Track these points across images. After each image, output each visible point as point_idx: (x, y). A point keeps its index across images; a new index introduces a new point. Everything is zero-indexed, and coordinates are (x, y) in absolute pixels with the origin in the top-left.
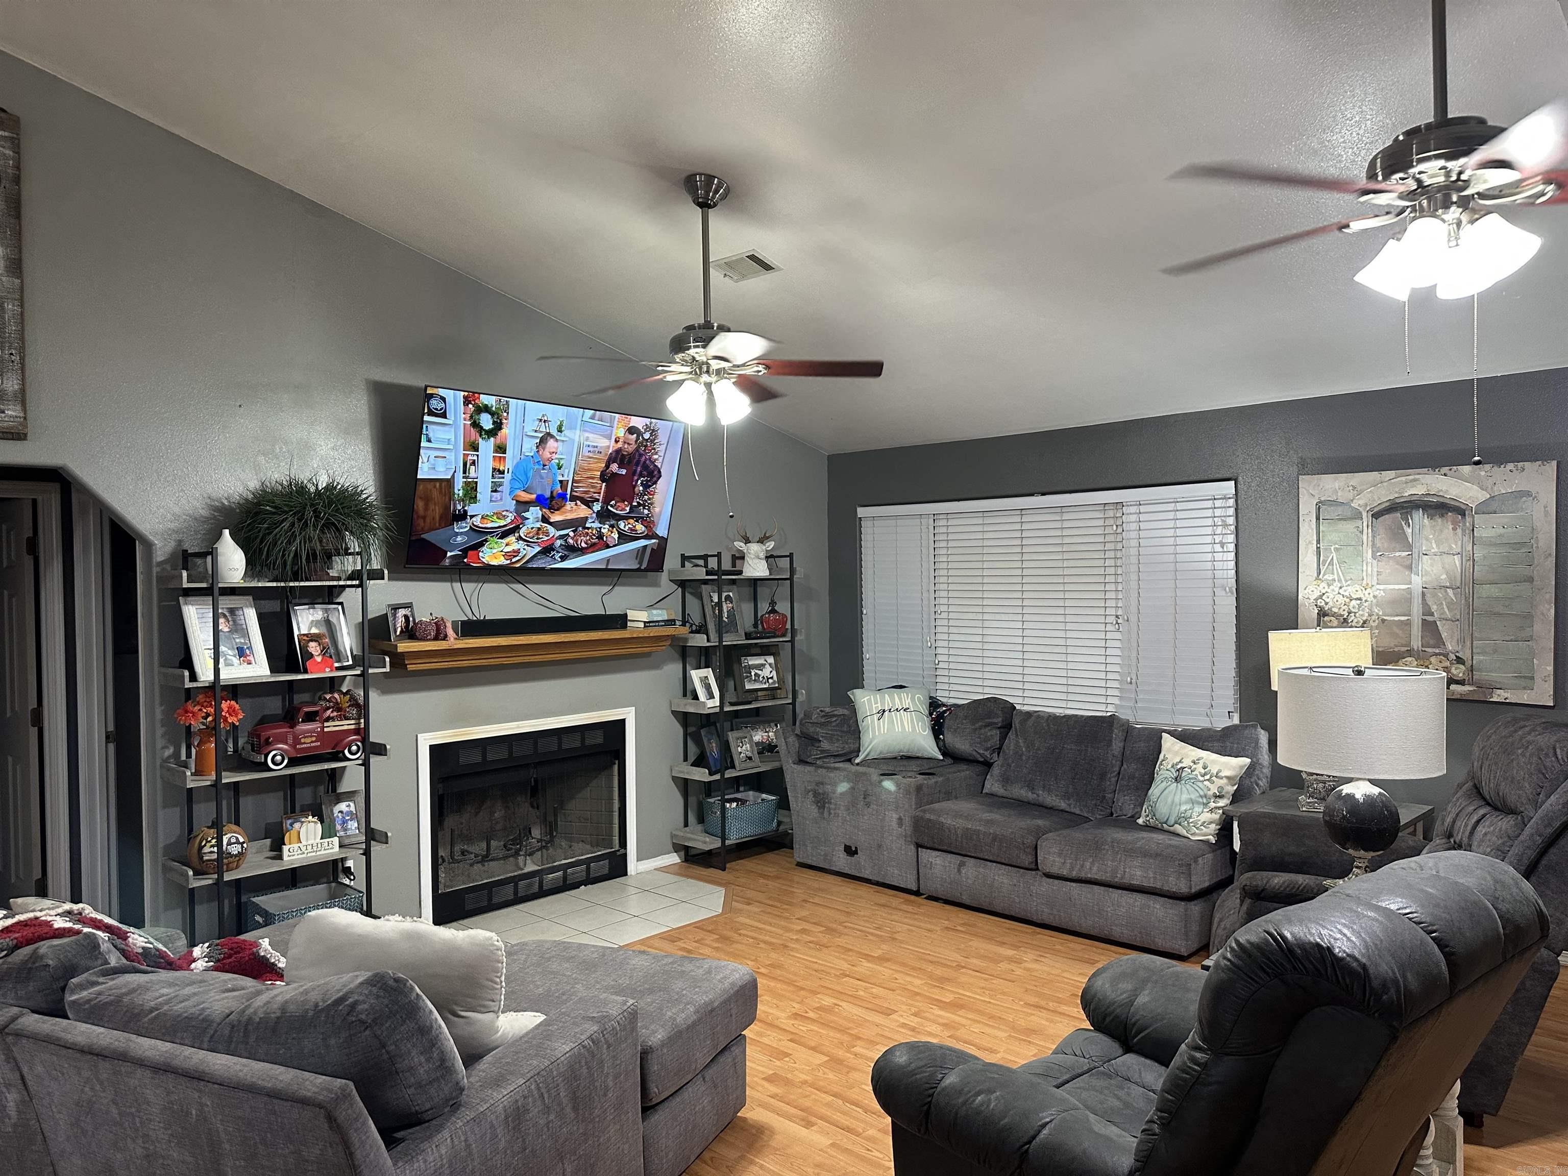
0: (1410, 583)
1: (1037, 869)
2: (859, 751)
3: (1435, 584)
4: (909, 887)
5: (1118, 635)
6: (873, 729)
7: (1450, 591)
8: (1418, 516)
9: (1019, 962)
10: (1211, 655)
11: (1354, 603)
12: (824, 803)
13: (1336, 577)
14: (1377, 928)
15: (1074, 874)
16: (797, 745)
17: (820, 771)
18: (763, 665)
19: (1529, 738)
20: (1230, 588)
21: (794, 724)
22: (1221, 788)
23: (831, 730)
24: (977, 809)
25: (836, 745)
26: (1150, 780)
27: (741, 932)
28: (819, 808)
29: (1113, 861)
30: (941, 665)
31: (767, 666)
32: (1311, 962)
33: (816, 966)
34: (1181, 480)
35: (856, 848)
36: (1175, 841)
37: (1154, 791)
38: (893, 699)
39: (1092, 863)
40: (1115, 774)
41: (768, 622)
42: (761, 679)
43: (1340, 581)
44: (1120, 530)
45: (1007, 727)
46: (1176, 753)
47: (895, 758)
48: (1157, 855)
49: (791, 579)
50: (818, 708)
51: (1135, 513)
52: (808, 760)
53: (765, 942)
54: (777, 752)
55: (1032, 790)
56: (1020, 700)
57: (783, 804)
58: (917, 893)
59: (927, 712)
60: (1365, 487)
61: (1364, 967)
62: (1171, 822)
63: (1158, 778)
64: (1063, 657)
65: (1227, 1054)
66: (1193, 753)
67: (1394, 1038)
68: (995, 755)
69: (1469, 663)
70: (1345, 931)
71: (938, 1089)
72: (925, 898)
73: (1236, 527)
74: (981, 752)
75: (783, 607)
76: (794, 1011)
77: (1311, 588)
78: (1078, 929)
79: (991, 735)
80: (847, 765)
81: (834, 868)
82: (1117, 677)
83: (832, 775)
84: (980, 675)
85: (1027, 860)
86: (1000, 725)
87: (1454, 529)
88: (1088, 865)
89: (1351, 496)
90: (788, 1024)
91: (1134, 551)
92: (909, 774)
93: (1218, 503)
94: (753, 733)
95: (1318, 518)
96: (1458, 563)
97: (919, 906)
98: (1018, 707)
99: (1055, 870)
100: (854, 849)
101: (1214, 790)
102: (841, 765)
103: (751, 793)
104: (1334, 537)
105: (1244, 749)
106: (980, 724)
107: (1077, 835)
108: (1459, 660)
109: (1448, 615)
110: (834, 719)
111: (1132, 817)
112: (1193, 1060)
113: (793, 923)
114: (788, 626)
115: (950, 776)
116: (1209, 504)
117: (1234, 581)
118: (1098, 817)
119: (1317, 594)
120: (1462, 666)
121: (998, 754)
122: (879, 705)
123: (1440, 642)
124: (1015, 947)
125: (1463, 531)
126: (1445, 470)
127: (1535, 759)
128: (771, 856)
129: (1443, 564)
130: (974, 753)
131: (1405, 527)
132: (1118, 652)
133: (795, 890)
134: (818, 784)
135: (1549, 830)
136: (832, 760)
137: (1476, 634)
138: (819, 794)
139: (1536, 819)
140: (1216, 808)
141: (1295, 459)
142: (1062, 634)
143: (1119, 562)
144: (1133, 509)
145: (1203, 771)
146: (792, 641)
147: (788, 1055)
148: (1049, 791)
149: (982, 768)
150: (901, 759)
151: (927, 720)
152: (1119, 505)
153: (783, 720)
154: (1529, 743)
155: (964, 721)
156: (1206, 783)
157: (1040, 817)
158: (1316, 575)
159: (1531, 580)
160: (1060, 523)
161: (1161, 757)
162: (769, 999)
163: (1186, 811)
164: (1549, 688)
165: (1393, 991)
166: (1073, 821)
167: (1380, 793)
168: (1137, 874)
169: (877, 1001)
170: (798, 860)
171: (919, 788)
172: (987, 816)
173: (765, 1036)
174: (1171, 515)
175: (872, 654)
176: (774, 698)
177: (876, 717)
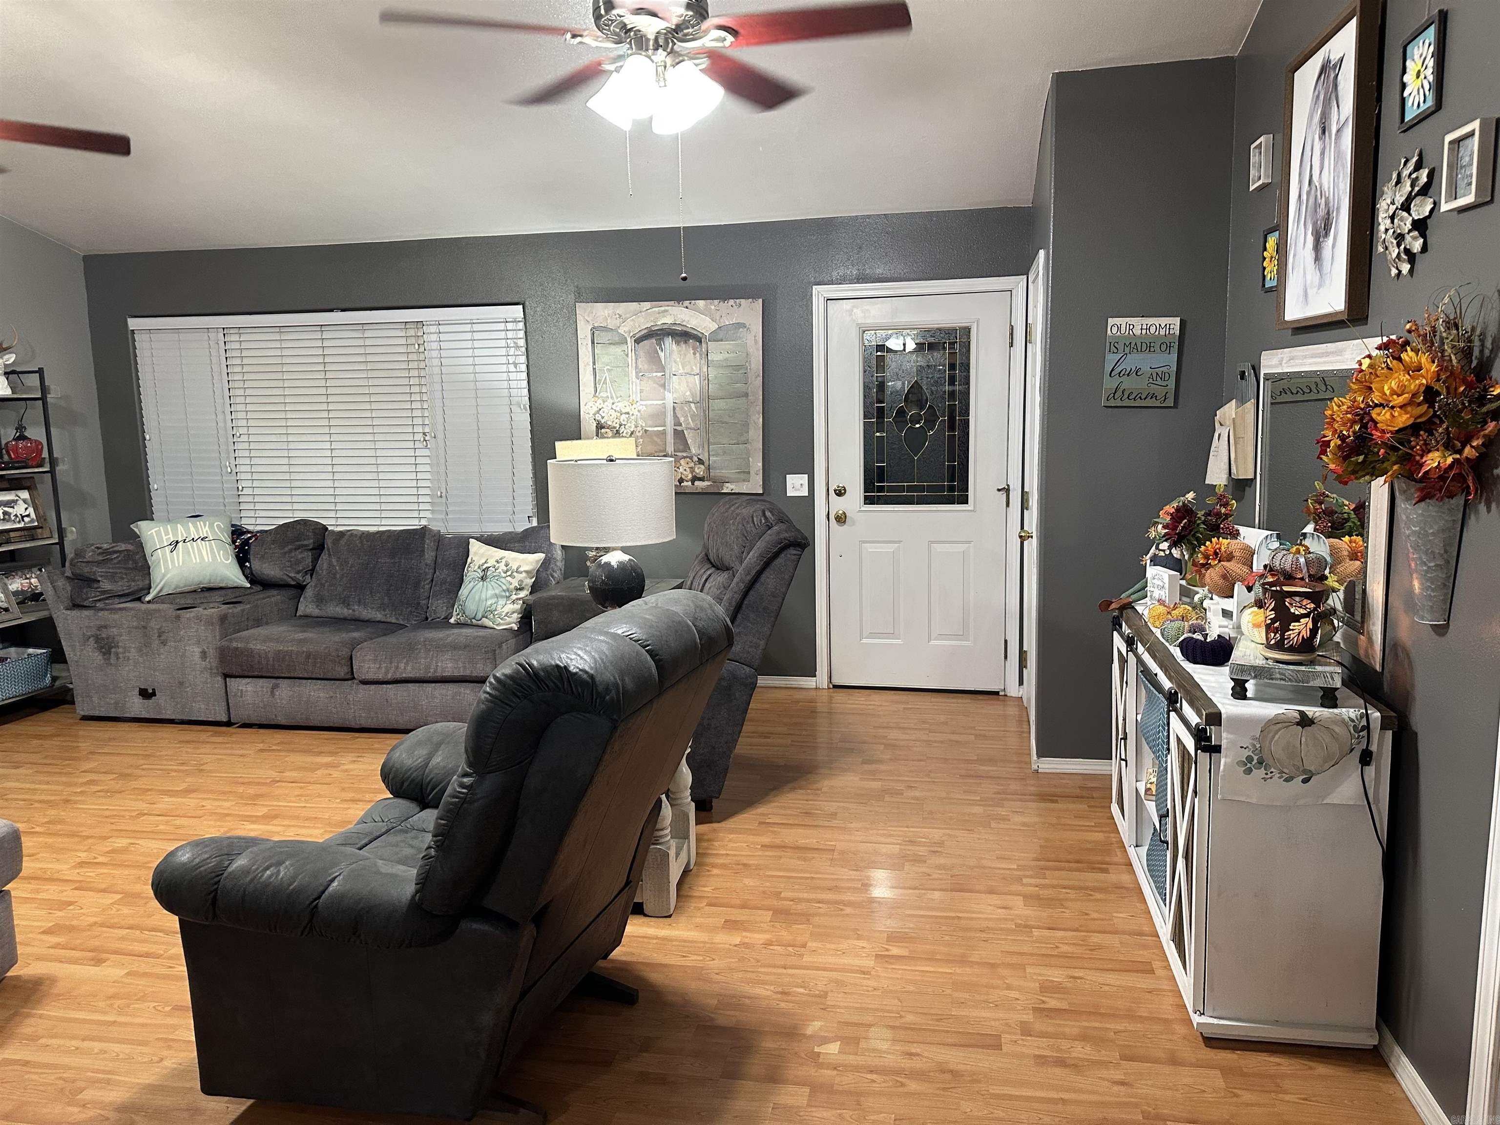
0: (664, 399)
1: (354, 678)
2: (150, 588)
3: (682, 400)
4: (218, 719)
5: (426, 452)
6: (165, 561)
7: (692, 405)
8: (669, 342)
9: (335, 766)
10: (511, 466)
11: (624, 417)
12: (110, 648)
13: (609, 394)
14: (604, 648)
15: (389, 676)
16: (69, 589)
17: (101, 614)
18: (15, 502)
19: (738, 511)
20: (524, 406)
21: (63, 565)
22: (521, 581)
23: (112, 568)
24: (288, 631)
25: (120, 583)
26: (460, 582)
27: (7, 797)
28: (104, 654)
29: (425, 658)
30: (245, 492)
31: (20, 502)
32: (552, 681)
33: (107, 813)
34: (474, 302)
35: (153, 689)
36: (482, 632)
37: (464, 591)
38: (187, 530)
39: (407, 664)
40: (428, 582)
41: (16, 450)
42: (13, 518)
43: (612, 398)
44: (422, 349)
45: (319, 548)
46: (482, 555)
47: (195, 591)
48: (465, 647)
49: (43, 399)
50: (93, 545)
51: (435, 333)
52: (85, 604)
53: (40, 802)
54: (44, 600)
55: (348, 606)
56: (333, 522)
57: (58, 656)
58: (229, 724)
59: (230, 540)
60: (628, 315)
61: (592, 677)
62: (479, 616)
63: (466, 580)
64: (374, 476)
65: (489, 773)
66: (497, 554)
67: (615, 728)
68: (308, 577)
69: (707, 464)
70: (580, 652)
71: (225, 875)
72: (238, 727)
73: (527, 349)
74: (293, 575)
75: (36, 433)
76: (78, 860)
77: (591, 404)
78: (396, 726)
79: (303, 558)
80: (136, 605)
81: (128, 715)
82: (428, 492)
83: (117, 616)
84: (289, 499)
85: (342, 671)
86: (311, 547)
87: (694, 354)
88: (402, 666)
89: (618, 322)
90: (73, 874)
91: (437, 370)
92: (212, 605)
93: (510, 326)
94: (8, 582)
95: (593, 343)
96: (698, 382)
97: (231, 735)
98: (330, 528)
99: (371, 676)
100: (150, 691)
101: (515, 583)
102: (128, 605)
103: (13, 650)
104: (605, 359)
105: (540, 547)
106: (290, 547)
107: (392, 639)
108: (701, 462)
109: (692, 425)
110: (115, 556)
111: (446, 618)
112: (462, 785)
113: (77, 777)
114: (45, 454)
115: (259, 602)
116: (502, 326)
117: (527, 398)
118: (414, 622)
119: (595, 409)
120: (702, 466)
121: (311, 576)
122: (171, 536)
123: (686, 447)
124: (332, 754)
125: (701, 355)
126: (687, 303)
127: (740, 525)
128: (47, 715)
129: (687, 382)
130: (285, 577)
131: (659, 351)
132: (428, 468)
133: (80, 744)
134: (100, 628)
135: (749, 578)
136: (117, 600)
137: (711, 440)
138: (103, 639)
139: (741, 570)
140: (517, 599)
141: (572, 288)
142: (372, 453)
143: (423, 381)
144: (433, 329)
145: (505, 568)
146: (52, 472)
147: (71, 903)
148: (365, 606)
149: (292, 592)
150: (202, 591)
151: (230, 550)
152: (420, 324)
153: (49, 563)
154: (737, 515)
155: (273, 546)
156: (509, 578)
157: (357, 630)
158: (593, 392)
159: (746, 395)
160: (362, 340)
161: (469, 560)
162: (47, 855)
163: (491, 605)
164: (759, 479)
165: (613, 692)
166: (387, 628)
167: (630, 560)
168: (448, 666)
169: (181, 831)
170: (82, 713)
171: (223, 619)
172: (300, 636)
173: (42, 892)
174: (468, 336)
175: (162, 484)
176: (33, 538)
177: (168, 549)
